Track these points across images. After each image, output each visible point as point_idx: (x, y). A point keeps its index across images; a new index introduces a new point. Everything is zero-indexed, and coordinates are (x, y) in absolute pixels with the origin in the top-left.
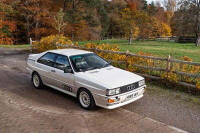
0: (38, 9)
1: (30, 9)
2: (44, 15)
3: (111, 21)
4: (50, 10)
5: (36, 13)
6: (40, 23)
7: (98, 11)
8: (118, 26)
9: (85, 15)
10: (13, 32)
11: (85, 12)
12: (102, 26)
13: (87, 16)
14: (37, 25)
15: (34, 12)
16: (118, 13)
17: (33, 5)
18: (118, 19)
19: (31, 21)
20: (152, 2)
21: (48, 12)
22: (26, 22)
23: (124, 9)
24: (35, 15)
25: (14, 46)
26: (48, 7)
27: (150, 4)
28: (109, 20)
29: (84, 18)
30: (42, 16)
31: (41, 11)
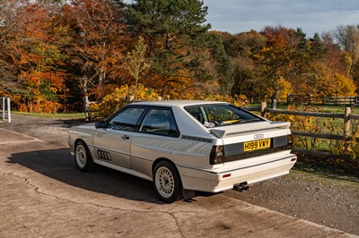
0: (104, 52)
1: (89, 51)
2: (114, 61)
3: (237, 70)
4: (124, 53)
5: (100, 59)
6: (107, 75)
7: (213, 53)
8: (251, 80)
9: (187, 60)
10: (58, 93)
11: (188, 54)
12: (220, 82)
13: (191, 62)
14: (101, 79)
15: (97, 57)
16: (251, 56)
17: (95, 44)
18: (251, 67)
19: (91, 72)
20: (316, 36)
21: (121, 57)
22: (82, 75)
23: (261, 48)
24: (97, 62)
25: (58, 115)
26: (121, 47)
27: (311, 40)
28: (233, 70)
29: (186, 65)
30: (110, 64)
31: (109, 54)
